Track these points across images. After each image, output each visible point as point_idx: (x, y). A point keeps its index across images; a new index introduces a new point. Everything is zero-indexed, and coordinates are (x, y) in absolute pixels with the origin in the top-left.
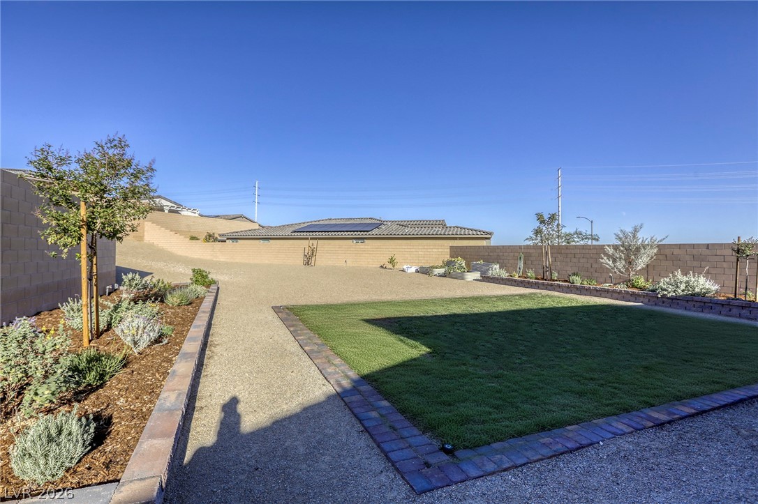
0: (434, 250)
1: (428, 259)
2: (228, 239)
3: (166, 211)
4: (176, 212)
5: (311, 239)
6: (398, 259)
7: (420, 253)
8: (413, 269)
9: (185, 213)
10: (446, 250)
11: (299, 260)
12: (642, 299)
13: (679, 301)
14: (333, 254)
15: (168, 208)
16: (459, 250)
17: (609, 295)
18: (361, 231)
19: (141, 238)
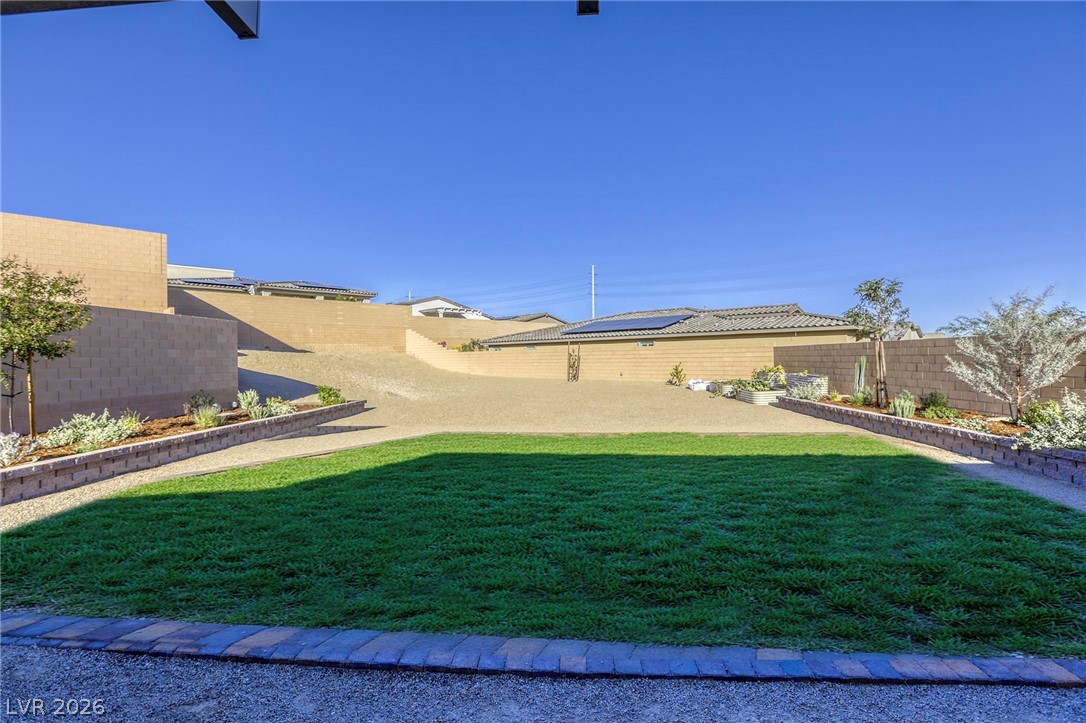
0: (748, 354)
1: (739, 368)
2: (490, 346)
3: (441, 315)
4: (459, 316)
5: (572, 343)
6: (685, 370)
7: (726, 359)
8: (703, 387)
9: (469, 316)
10: (767, 354)
11: (562, 373)
12: (992, 452)
13: (1059, 462)
14: (605, 363)
15: (443, 311)
16: (785, 353)
17: (939, 440)
18: (649, 331)
19: (402, 349)
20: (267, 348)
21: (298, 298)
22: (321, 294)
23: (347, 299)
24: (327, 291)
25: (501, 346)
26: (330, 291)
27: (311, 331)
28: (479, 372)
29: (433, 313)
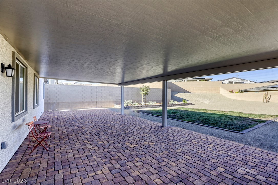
2: (244, 92)
3: (234, 83)
15: (235, 81)
19: (219, 92)
20: (185, 92)
21: (192, 82)
22: (198, 80)
23: (204, 81)
24: (199, 79)
25: (248, 92)
26: (200, 79)
27: (195, 88)
28: (239, 99)
29: (231, 83)
